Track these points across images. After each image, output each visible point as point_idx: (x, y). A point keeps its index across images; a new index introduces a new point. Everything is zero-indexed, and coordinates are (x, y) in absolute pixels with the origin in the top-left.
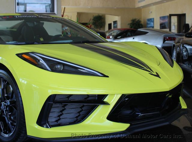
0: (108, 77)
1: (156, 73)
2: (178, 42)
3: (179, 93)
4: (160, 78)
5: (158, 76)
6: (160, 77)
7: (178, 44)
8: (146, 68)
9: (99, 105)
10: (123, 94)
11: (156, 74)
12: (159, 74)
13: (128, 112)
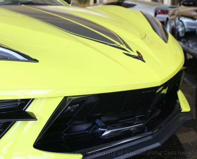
0: (36, 61)
1: (138, 52)
2: (173, 14)
3: (177, 85)
4: (144, 61)
5: (139, 57)
6: (144, 59)
7: (173, 17)
8: (119, 44)
9: (15, 122)
10: (66, 97)
11: (137, 55)
12: (142, 54)
13: (84, 127)
